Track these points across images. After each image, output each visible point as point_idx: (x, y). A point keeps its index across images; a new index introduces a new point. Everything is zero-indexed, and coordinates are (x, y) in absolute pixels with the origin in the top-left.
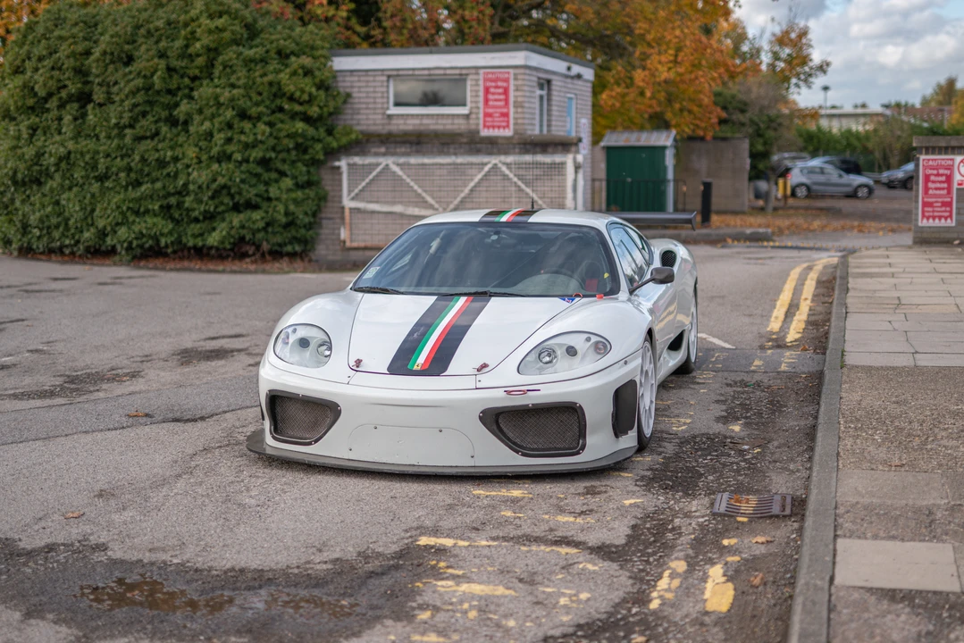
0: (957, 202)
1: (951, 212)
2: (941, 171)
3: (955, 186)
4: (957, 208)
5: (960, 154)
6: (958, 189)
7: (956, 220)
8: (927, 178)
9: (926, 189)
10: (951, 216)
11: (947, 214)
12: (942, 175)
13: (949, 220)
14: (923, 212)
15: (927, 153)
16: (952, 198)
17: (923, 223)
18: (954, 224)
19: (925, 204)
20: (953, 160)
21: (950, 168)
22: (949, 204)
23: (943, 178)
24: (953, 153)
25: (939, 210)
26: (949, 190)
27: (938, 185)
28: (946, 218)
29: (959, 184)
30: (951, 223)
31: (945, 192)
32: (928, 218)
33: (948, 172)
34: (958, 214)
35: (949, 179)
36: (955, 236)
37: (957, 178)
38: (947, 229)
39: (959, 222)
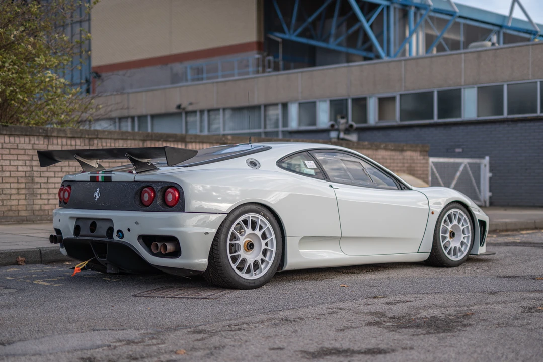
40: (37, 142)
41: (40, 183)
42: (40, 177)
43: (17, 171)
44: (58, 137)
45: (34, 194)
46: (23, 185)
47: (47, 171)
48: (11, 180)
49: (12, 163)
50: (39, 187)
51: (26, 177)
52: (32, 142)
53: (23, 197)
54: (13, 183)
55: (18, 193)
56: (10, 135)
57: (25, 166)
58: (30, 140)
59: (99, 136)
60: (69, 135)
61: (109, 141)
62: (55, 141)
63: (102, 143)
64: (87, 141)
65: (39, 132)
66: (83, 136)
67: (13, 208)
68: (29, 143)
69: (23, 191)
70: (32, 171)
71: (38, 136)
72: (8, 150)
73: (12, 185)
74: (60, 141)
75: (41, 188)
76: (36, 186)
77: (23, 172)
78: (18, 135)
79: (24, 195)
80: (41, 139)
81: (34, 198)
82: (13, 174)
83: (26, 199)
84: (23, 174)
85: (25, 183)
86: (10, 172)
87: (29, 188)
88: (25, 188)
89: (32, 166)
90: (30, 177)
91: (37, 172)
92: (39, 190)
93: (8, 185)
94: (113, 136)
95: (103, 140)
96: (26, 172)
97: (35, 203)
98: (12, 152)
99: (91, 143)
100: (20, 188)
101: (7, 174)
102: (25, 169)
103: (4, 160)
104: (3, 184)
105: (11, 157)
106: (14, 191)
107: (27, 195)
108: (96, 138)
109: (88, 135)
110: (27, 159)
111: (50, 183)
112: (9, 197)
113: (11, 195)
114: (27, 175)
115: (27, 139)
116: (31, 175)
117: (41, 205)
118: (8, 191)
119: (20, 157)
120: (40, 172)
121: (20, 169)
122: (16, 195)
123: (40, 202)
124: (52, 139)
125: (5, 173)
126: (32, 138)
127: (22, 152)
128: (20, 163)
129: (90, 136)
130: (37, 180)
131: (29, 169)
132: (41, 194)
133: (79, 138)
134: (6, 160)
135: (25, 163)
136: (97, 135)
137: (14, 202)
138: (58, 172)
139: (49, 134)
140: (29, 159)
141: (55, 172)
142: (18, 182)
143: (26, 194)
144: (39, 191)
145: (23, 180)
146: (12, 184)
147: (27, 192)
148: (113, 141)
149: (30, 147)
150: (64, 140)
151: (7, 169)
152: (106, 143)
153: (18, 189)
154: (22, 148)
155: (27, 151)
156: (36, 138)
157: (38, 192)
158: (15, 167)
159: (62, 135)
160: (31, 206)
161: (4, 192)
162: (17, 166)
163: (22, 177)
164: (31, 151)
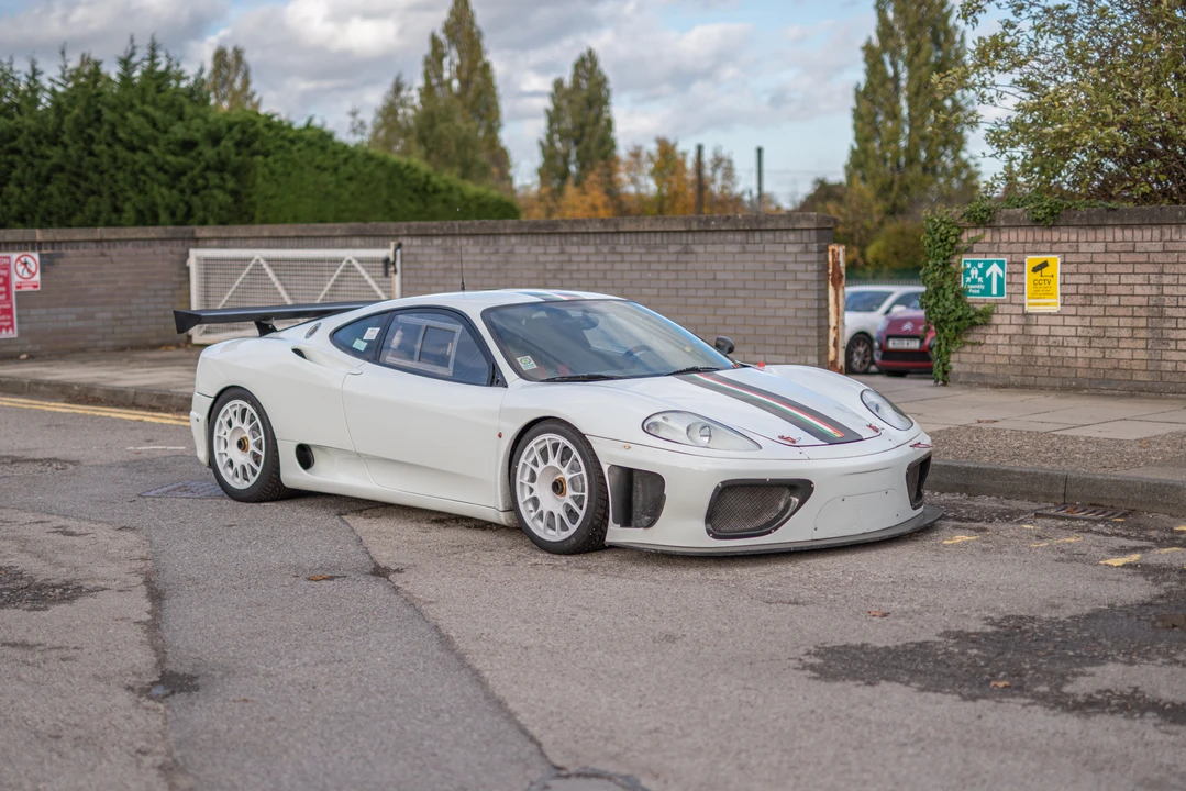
0: (18, 308)
1: (12, 320)
3: (14, 289)
4: (19, 316)
5: (13, 250)
6: (17, 293)
7: (19, 331)
10: (12, 326)
11: (7, 324)
13: (10, 331)
16: (11, 304)
18: (16, 336)
20: (8, 258)
21: (7, 267)
22: (9, 312)
24: (7, 250)
26: (8, 293)
28: (7, 328)
29: (18, 287)
30: (12, 334)
31: (3, 298)
33: (4, 273)
34: (19, 322)
35: (7, 281)
36: (17, 349)
37: (15, 279)
38: (10, 341)
39: (21, 333)
40: (1177, 238)
41: (1177, 318)
42: (1178, 306)
43: (1133, 295)
45: (1163, 340)
46: (1142, 323)
48: (1121, 311)
49: (1124, 279)
50: (1174, 326)
51: (1148, 306)
52: (1167, 238)
53: (1142, 344)
54: (1124, 317)
55: (1132, 338)
56: (1124, 226)
57: (1149, 284)
58: (1162, 234)
65: (1176, 217)
67: (1123, 365)
68: (1160, 241)
69: (1143, 334)
70: (1162, 294)
71: (1179, 224)
72: (1116, 255)
73: (1123, 322)
75: (1177, 328)
76: (1167, 325)
77: (1144, 296)
78: (1140, 226)
79: (1144, 342)
81: (1164, 347)
82: (1124, 301)
83: (1146, 349)
84: (1143, 301)
85: (1148, 317)
86: (1119, 295)
87: (1153, 329)
88: (1147, 328)
89: (1160, 286)
90: (1157, 306)
91: (1171, 296)
92: (1174, 332)
93: (1114, 322)
96: (1149, 296)
97: (1164, 357)
98: (1124, 257)
100: (1137, 328)
101: (1115, 301)
102: (1147, 290)
103: (1109, 274)
104: (1105, 319)
105: (1122, 268)
106: (1125, 333)
107: (1150, 341)
110: (1152, 271)
112: (1115, 343)
113: (1119, 339)
114: (1151, 303)
115: (1156, 233)
116: (1158, 303)
117: (1177, 362)
118: (1115, 333)
119: (1139, 268)
120: (1178, 296)
121: (1138, 290)
122: (1129, 341)
123: (1175, 356)
125: (1110, 298)
126: (1166, 230)
127: (1143, 258)
128: (1140, 279)
130: (1169, 312)
131: (1155, 291)
132: (1177, 340)
134: (1113, 274)
135: (1149, 280)
137: (1126, 355)
140: (1157, 271)
142: (1133, 317)
143: (1147, 339)
144: (1173, 335)
145: (1142, 312)
146: (1121, 319)
147: (1150, 336)
149: (1158, 247)
151: (1114, 290)
153: (1133, 329)
154: (1142, 250)
155: (1151, 255)
157: (1172, 337)
158: (1128, 288)
160: (1156, 363)
161: (1108, 334)
162: (1134, 284)
163: (1140, 306)
164: (1160, 256)
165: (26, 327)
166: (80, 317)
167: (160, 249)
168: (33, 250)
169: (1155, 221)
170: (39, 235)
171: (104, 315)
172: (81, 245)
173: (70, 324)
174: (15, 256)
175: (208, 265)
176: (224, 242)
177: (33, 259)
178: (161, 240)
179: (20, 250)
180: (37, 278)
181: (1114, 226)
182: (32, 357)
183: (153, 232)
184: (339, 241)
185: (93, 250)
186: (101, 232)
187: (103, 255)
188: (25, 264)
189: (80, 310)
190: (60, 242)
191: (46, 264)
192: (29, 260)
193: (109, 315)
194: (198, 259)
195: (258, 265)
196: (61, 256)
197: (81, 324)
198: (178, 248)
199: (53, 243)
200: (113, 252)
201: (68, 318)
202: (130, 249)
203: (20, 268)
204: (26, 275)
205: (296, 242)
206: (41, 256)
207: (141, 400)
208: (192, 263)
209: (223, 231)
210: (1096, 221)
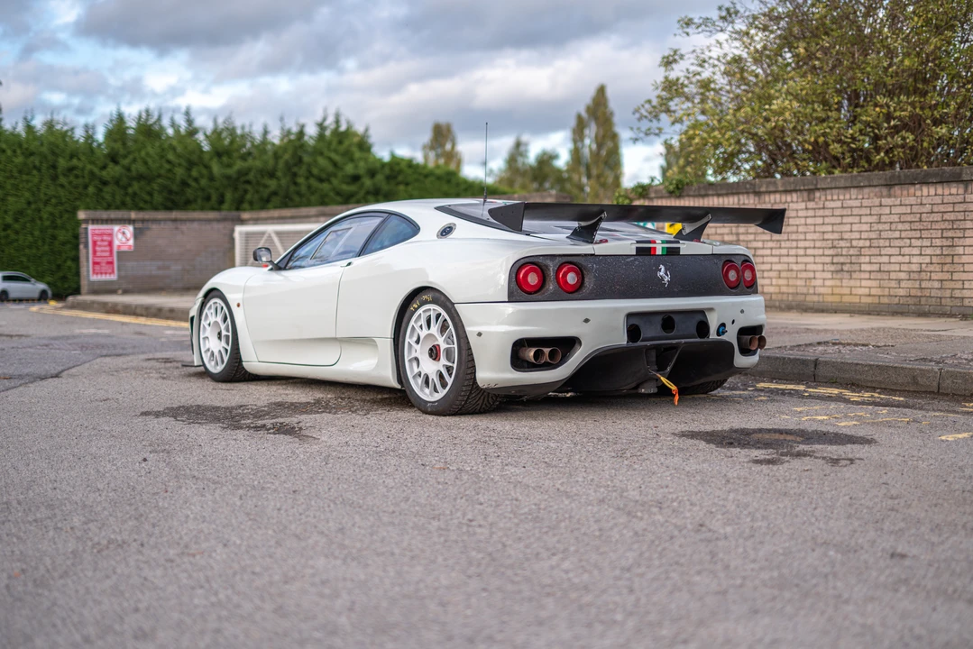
0: (119, 260)
1: (113, 269)
2: (105, 238)
3: (115, 250)
4: (118, 266)
5: (116, 224)
6: (119, 253)
7: (118, 275)
8: (95, 243)
9: (95, 252)
10: (113, 272)
11: (110, 271)
12: (105, 241)
13: (112, 275)
14: (94, 270)
15: (93, 223)
16: (113, 258)
17: (94, 278)
18: (116, 278)
19: (95, 263)
20: (112, 229)
21: (111, 235)
22: (111, 263)
23: (106, 243)
24: (112, 223)
25: (105, 267)
26: (111, 251)
27: (103, 248)
28: (110, 274)
29: (119, 246)
30: (114, 277)
31: (107, 254)
32: (97, 274)
33: (109, 238)
34: (119, 269)
35: (110, 244)
36: (117, 287)
37: (116, 243)
38: (111, 282)
39: (119, 277)
44: (770, 192)
47: (755, 240)
58: (739, 200)
59: (819, 186)
60: (781, 189)
61: (837, 191)
62: (767, 199)
63: (826, 195)
64: (805, 194)
65: (746, 188)
66: (798, 188)
71: (748, 193)
74: (772, 197)
78: (727, 195)
80: (752, 196)
89: (738, 234)
94: (838, 184)
95: (828, 192)
99: (812, 196)
108: (818, 189)
109: (804, 186)
111: (758, 256)
124: (762, 197)
126: (741, 197)
129: (806, 188)
133: (796, 191)
136: (816, 185)
138: (767, 241)
139: (757, 190)
141: (763, 241)
148: (841, 191)
150: (778, 196)
152: (832, 195)
156: (745, 196)
159: (772, 189)
165: (123, 273)
166: (159, 268)
167: (216, 226)
168: (129, 224)
169: (734, 191)
170: (133, 215)
171: (176, 268)
172: (162, 223)
173: (154, 273)
174: (116, 228)
175: (248, 236)
176: (256, 221)
177: (129, 230)
178: (218, 220)
179: (120, 224)
180: (131, 242)
181: (713, 195)
182: (126, 292)
183: (212, 215)
184: (313, 219)
185: (170, 225)
186: (175, 214)
187: (177, 228)
188: (124, 233)
189: (160, 263)
190: (148, 220)
191: (137, 234)
192: (127, 232)
193: (179, 267)
194: (241, 233)
195: (270, 236)
196: (148, 229)
197: (160, 273)
198: (228, 225)
199: (143, 221)
200: (184, 227)
201: (151, 268)
202: (195, 225)
203: (120, 236)
204: (124, 240)
205: (291, 220)
206: (135, 229)
207: (138, 311)
208: (237, 235)
209: (254, 215)
210: (703, 192)
